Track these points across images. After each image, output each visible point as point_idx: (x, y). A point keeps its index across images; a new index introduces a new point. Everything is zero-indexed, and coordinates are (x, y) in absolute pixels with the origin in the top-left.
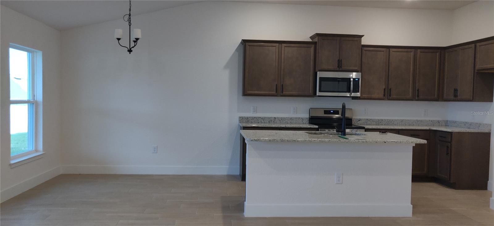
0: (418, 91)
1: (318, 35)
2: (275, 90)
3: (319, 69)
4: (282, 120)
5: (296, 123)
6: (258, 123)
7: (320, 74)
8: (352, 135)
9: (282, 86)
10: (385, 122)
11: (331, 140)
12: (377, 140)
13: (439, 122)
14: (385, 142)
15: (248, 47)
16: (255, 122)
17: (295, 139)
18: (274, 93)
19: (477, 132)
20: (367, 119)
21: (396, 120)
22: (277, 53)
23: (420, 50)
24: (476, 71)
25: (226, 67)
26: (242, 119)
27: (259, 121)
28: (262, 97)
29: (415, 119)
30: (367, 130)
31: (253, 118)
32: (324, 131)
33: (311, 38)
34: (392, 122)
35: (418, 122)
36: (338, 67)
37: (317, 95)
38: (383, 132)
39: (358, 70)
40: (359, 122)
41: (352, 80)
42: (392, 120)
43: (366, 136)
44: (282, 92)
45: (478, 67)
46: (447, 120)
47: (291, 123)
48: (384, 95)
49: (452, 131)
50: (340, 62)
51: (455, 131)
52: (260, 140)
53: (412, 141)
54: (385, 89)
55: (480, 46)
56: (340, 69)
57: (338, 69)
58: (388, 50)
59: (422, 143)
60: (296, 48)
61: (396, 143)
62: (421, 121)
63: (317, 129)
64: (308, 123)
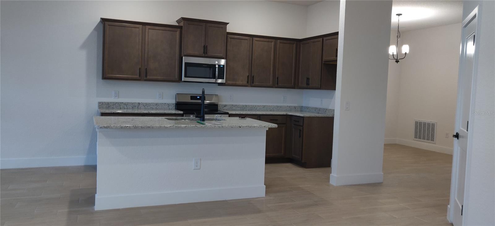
0: (278, 78)
1: (183, 19)
2: (138, 74)
3: (184, 54)
4: (146, 105)
5: (161, 109)
6: (121, 108)
7: (185, 60)
8: (213, 120)
9: (146, 70)
10: (249, 108)
11: (187, 126)
12: (232, 125)
13: (295, 107)
14: (240, 127)
15: (107, 27)
16: (117, 107)
17: (149, 126)
18: (137, 77)
19: (324, 116)
20: (233, 105)
21: (259, 106)
22: (141, 35)
23: (279, 40)
24: (323, 62)
25: (83, 46)
26: (101, 105)
27: (122, 107)
28: (124, 81)
29: (275, 105)
30: (231, 115)
31: (115, 104)
32: (189, 116)
33: (177, 21)
34: (255, 108)
35: (278, 108)
36: (204, 53)
37: (183, 80)
38: (242, 118)
39: (223, 57)
40: (224, 108)
41: (217, 66)
42: (255, 106)
43: (225, 121)
44: (146, 76)
45: (325, 58)
46: (301, 105)
47: (156, 109)
48: (248, 82)
49: (304, 116)
50: (205, 48)
51: (306, 116)
52: (110, 127)
53: (265, 125)
54: (248, 77)
55: (326, 40)
56: (206, 55)
57: (204, 55)
58: (252, 38)
59: (273, 127)
60: (161, 31)
61: (250, 127)
62: (281, 107)
63: (182, 115)
64: (174, 109)
